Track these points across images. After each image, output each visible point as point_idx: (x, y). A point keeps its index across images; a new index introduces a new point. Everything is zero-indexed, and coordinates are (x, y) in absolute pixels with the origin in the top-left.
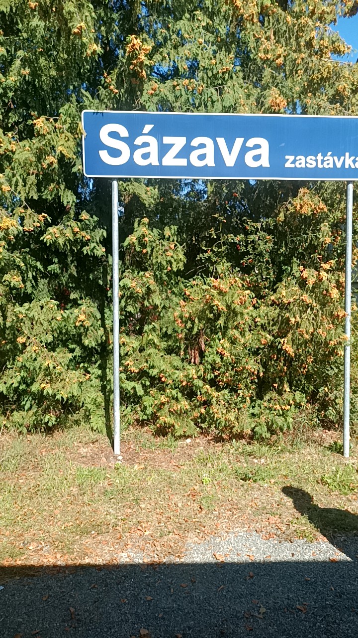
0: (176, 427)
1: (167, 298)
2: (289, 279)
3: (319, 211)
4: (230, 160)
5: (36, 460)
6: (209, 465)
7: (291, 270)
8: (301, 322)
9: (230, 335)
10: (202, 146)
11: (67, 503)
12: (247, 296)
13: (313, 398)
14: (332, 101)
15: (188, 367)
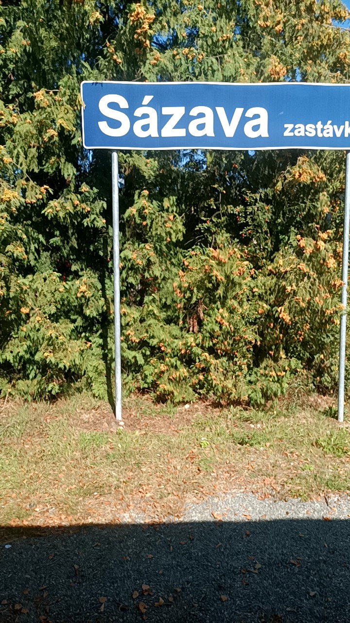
0: (176, 393)
1: (167, 269)
2: (286, 248)
3: (318, 180)
4: (230, 131)
5: (41, 427)
6: (208, 429)
7: (289, 239)
8: (298, 290)
9: (228, 305)
10: (201, 115)
11: (71, 467)
12: (246, 267)
13: (308, 364)
14: (333, 69)
15: (187, 335)
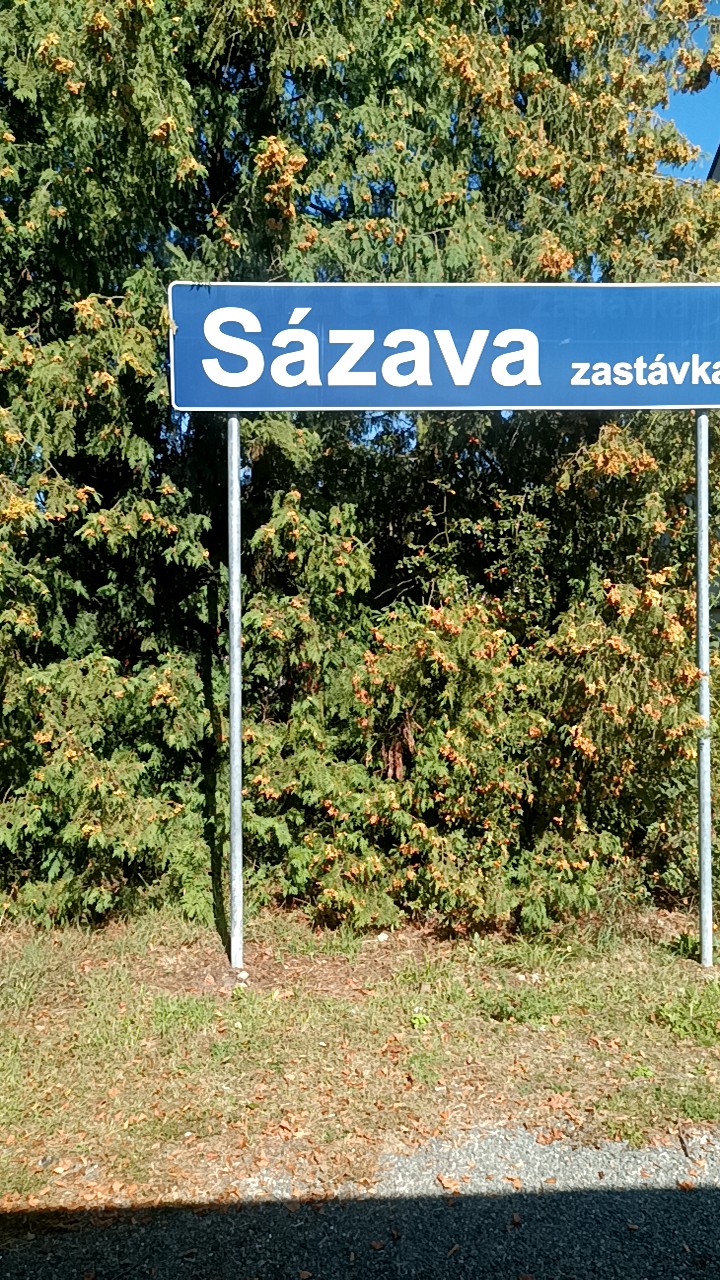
0: (357, 908)
1: (337, 646)
2: (582, 604)
3: (642, 468)
4: (462, 373)
5: (72, 984)
6: (426, 987)
7: (587, 587)
8: (609, 689)
9: (466, 721)
10: (407, 346)
11: (135, 1072)
12: (500, 641)
13: (635, 843)
14: (664, 253)
15: (382, 786)
